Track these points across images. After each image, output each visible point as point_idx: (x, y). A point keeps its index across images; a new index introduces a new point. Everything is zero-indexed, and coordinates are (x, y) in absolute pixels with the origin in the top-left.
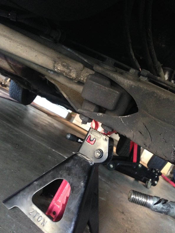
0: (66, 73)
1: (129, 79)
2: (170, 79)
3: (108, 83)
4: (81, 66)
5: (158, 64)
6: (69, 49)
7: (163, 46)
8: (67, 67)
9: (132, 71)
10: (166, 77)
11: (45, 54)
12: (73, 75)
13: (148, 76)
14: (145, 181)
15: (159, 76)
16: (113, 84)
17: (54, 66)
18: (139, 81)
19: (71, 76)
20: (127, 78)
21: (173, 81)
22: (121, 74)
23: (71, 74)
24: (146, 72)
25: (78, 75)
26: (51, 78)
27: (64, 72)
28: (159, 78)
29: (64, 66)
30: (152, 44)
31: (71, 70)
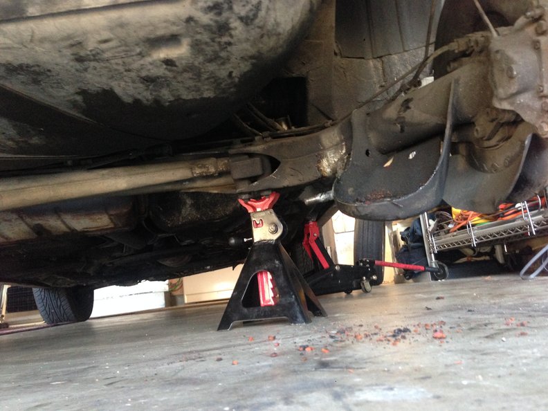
0: (206, 172)
1: (260, 145)
2: (289, 127)
3: (247, 156)
4: (213, 160)
5: (270, 121)
6: (191, 154)
7: (263, 102)
8: (204, 166)
9: (257, 138)
10: (285, 127)
11: (179, 168)
12: (212, 170)
13: (270, 136)
14: (359, 287)
15: (278, 130)
16: (251, 155)
17: (192, 173)
18: (266, 142)
19: (210, 172)
20: (257, 145)
21: (293, 128)
22: (251, 145)
23: (210, 170)
24: (266, 134)
25: (216, 168)
26: (190, 188)
27: (203, 172)
28: (279, 132)
29: (200, 168)
30: (255, 109)
31: (208, 168)
